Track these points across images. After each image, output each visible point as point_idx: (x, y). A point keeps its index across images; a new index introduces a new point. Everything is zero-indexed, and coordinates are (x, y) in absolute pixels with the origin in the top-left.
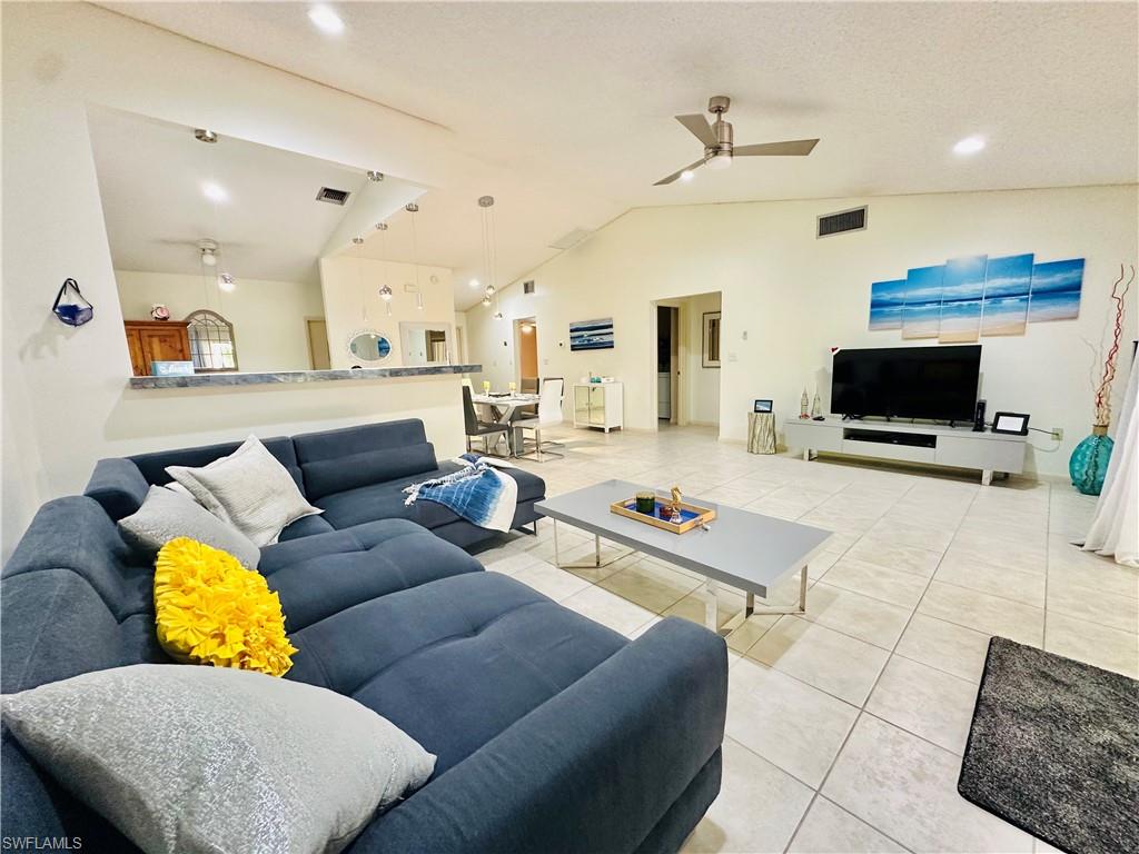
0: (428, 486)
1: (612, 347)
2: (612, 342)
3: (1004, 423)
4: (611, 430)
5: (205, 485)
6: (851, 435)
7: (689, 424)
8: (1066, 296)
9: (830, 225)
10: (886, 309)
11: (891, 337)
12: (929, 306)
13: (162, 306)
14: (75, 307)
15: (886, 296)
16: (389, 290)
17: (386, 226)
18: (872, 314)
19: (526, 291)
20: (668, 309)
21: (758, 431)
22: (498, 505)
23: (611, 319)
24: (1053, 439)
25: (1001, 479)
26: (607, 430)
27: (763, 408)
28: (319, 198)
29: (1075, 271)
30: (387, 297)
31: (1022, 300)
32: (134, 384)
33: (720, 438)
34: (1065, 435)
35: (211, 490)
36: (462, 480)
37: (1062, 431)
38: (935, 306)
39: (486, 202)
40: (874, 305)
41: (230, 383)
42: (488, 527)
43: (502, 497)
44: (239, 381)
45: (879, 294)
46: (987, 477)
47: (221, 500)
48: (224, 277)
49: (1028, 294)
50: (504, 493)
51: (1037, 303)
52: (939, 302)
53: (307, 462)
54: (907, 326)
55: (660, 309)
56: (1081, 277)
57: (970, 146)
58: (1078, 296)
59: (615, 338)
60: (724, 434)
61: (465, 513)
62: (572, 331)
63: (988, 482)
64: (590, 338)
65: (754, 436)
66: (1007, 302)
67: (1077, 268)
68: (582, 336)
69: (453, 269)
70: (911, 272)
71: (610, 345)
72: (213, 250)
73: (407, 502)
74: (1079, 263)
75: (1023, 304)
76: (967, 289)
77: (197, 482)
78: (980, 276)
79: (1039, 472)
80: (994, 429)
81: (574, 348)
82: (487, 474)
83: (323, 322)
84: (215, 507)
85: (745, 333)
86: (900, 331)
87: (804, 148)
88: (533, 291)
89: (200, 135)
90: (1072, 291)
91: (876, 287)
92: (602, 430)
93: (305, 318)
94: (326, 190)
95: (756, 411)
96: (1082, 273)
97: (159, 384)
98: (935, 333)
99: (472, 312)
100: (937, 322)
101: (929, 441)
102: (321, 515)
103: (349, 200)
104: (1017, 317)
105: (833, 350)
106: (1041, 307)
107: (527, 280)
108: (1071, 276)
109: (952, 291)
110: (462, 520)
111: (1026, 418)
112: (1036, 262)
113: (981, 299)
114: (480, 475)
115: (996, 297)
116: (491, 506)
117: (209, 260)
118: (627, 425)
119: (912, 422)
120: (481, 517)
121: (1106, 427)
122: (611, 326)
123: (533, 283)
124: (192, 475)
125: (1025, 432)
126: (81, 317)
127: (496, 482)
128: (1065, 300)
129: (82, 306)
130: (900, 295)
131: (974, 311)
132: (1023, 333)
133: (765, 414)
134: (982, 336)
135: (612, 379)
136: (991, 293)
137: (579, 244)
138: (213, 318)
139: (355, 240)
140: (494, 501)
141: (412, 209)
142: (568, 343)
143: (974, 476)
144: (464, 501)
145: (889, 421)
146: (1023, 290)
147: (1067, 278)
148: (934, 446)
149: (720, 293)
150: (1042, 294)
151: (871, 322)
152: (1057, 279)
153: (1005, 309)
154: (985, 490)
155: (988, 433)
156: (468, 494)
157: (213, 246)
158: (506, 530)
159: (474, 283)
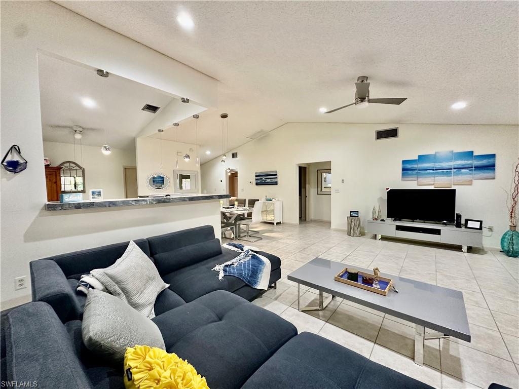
0: (227, 266)
1: (277, 184)
2: (277, 182)
3: (470, 224)
4: (277, 223)
5: (114, 281)
6: (399, 228)
7: (312, 221)
8: (488, 169)
9: (381, 135)
10: (410, 172)
11: (412, 184)
12: (429, 171)
13: (48, 159)
14: (17, 162)
15: (409, 166)
16: (188, 156)
17: (178, 124)
18: (403, 175)
19: (233, 157)
20: (305, 168)
21: (353, 226)
22: (263, 274)
23: (276, 171)
24: (489, 231)
25: (470, 250)
26: (275, 224)
27: (354, 215)
28: (143, 109)
29: (492, 159)
30: (187, 160)
31: (470, 170)
32: (49, 208)
33: (331, 228)
34: (494, 229)
35: (117, 283)
36: (242, 261)
37: (493, 227)
38: (431, 171)
39: (224, 116)
40: (404, 170)
41: (105, 206)
42: (258, 288)
43: (264, 270)
44: (111, 205)
45: (405, 165)
46: (465, 249)
47: (123, 290)
48: (105, 147)
49: (472, 168)
50: (265, 268)
51: (476, 172)
52: (433, 170)
53: (156, 254)
54: (420, 180)
55: (300, 168)
56: (495, 162)
57: (459, 106)
58: (494, 169)
59: (278, 180)
60: (333, 226)
61: (249, 282)
62: (256, 176)
63: (466, 251)
64: (266, 179)
65: (351, 228)
66: (463, 170)
67: (493, 158)
68: (262, 179)
69: (200, 146)
70: (419, 156)
71: (276, 183)
72: (81, 131)
73: (220, 278)
74: (493, 156)
75: (470, 172)
76: (445, 165)
77: (109, 279)
78: (450, 160)
79: (484, 246)
80: (466, 227)
81: (257, 184)
82: (254, 257)
83: (135, 169)
84: (119, 294)
85: (343, 180)
86: (416, 182)
87: (398, 101)
88: (236, 157)
89: (100, 72)
90: (492, 167)
91: (404, 162)
92: (273, 224)
93: (124, 166)
94: (148, 105)
95: (351, 216)
96: (495, 160)
97: (64, 207)
98: (432, 183)
99: (206, 166)
100: (433, 178)
101: (438, 232)
102: (169, 288)
103: (158, 111)
104: (468, 177)
105: (387, 189)
106: (478, 174)
107: (234, 152)
108: (491, 161)
109: (438, 165)
110: (247, 285)
111: (481, 222)
112: (474, 154)
113: (452, 169)
114: (250, 258)
115: (458, 169)
116: (260, 276)
117: (78, 136)
118: (285, 221)
119: (424, 222)
120: (255, 283)
121: (515, 226)
122: (276, 175)
123: (236, 153)
124: (107, 274)
125: (481, 228)
126: (20, 167)
127: (260, 261)
128: (489, 171)
129: (21, 161)
130: (415, 166)
131: (449, 174)
132: (471, 185)
133: (356, 218)
134: (454, 185)
135: (277, 199)
136: (456, 166)
137: (261, 137)
138: (74, 165)
139: (159, 130)
140: (261, 272)
141: (196, 117)
142: (254, 182)
143: (458, 248)
144: (248, 274)
145: (414, 222)
146: (470, 166)
147: (489, 162)
148: (440, 234)
149: (331, 161)
150: (478, 168)
151: (402, 177)
152: (484, 162)
153: (463, 174)
154: (465, 255)
155: (463, 228)
156: (250, 270)
157: (81, 129)
158: (266, 288)
159: (208, 153)
